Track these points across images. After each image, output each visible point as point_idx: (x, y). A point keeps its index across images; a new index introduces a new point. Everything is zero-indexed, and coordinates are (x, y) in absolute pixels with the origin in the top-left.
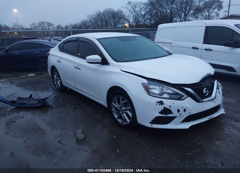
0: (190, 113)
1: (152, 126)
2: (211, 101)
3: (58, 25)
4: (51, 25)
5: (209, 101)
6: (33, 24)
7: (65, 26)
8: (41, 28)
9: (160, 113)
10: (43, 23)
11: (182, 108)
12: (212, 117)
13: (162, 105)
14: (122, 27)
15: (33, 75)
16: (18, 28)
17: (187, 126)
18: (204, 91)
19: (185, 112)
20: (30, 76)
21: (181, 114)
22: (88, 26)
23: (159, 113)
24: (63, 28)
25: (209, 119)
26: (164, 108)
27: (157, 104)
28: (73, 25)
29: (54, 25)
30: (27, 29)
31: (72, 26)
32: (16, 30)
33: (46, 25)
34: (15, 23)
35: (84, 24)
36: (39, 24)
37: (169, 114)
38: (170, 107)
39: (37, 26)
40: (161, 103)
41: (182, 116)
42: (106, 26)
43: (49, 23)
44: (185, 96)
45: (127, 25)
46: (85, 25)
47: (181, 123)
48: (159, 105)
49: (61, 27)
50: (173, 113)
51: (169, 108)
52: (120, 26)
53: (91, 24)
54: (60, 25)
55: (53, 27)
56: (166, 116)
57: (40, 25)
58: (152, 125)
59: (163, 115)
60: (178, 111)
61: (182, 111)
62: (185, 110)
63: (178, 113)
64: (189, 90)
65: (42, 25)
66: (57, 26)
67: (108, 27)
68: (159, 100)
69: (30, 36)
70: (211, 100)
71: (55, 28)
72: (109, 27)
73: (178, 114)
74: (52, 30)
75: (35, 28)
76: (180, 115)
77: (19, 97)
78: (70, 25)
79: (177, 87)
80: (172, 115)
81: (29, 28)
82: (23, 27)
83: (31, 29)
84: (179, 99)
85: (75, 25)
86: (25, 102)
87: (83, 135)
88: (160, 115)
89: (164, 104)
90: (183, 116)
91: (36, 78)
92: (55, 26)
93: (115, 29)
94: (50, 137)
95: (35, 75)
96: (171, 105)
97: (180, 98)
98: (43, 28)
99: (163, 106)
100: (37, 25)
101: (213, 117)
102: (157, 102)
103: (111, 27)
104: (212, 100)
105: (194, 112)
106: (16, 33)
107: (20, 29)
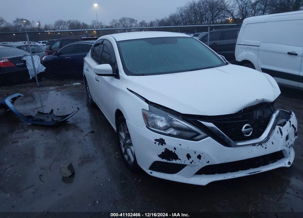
0: (208, 162)
1: (151, 173)
2: (257, 145)
3: (141, 21)
4: (133, 22)
5: (253, 145)
6: (114, 21)
7: (150, 22)
8: (122, 26)
9: (160, 156)
10: (125, 19)
11: (195, 153)
12: (257, 172)
13: (163, 145)
14: (222, 21)
15: (79, 84)
16: (97, 26)
17: (204, 180)
18: (243, 129)
19: (200, 159)
20: (75, 85)
21: (193, 161)
22: (178, 22)
23: (158, 156)
24: (148, 25)
25: (250, 173)
26: (166, 149)
27: (155, 143)
28: (160, 21)
29: (137, 21)
30: (107, 27)
31: (158, 22)
32: (95, 28)
33: (128, 22)
34: (95, 20)
35: (173, 19)
36: (120, 20)
37: (174, 160)
38: (175, 149)
39: (118, 23)
40: (162, 142)
41: (195, 166)
42: (201, 22)
43: (131, 19)
44: (203, 134)
45: (230, 19)
46: (174, 21)
47: (195, 174)
48: (159, 144)
49: (145, 23)
50: (180, 159)
51: (173, 151)
52: (220, 21)
53: (181, 19)
54: (144, 21)
55: (136, 24)
56: (169, 162)
57: (122, 22)
58: (152, 171)
59: (164, 160)
60: (189, 156)
61: (194, 157)
62: (199, 157)
63: (189, 159)
64: (210, 125)
65: (123, 22)
66: (140, 23)
67: (203, 23)
68: (159, 136)
69: (92, 37)
70: (257, 143)
71: (138, 25)
72: (205, 22)
73: (188, 162)
74: (134, 27)
75: (116, 25)
76: (191, 163)
77: (39, 112)
78: (156, 21)
79: (189, 119)
80: (178, 162)
81: (109, 25)
82: (103, 24)
83: (111, 27)
84: (192, 139)
85: (161, 21)
86: (42, 118)
87: (69, 171)
88: (160, 159)
89: (165, 144)
90: (197, 166)
91: (79, 88)
92: (138, 23)
93: (212, 24)
94: (35, 168)
95: (80, 84)
96: (177, 146)
97: (194, 137)
98: (124, 26)
99: (164, 147)
100: (118, 21)
101: (259, 171)
102: (156, 140)
103: (208, 22)
104: (260, 144)
105: (217, 161)
106: (95, 31)
107: (99, 27)
